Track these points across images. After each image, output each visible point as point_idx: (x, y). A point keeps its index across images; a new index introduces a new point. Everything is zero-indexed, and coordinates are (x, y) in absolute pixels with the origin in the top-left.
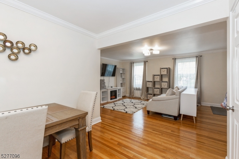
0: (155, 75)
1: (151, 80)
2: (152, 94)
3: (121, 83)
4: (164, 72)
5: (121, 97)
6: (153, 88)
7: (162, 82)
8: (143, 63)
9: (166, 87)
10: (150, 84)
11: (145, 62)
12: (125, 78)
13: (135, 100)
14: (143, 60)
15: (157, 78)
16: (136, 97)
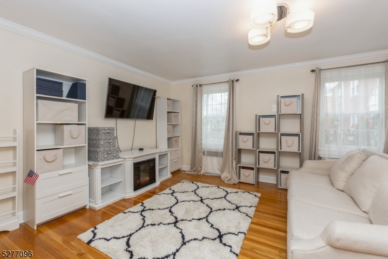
0: (261, 116)
1: (252, 129)
2: (252, 169)
3: (169, 139)
4: (290, 108)
5: (169, 176)
6: (255, 151)
7: (282, 135)
8: (226, 86)
9: (295, 149)
10: (248, 140)
11: (232, 83)
12: (180, 123)
13: (207, 185)
14: (227, 77)
15: (267, 123)
16: (207, 174)
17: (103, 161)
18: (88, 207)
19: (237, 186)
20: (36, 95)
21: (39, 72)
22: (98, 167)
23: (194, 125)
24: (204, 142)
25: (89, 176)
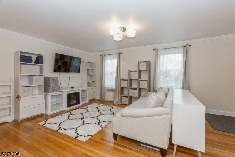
0: (131, 71)
1: (127, 78)
2: (127, 97)
3: (88, 83)
4: (143, 67)
5: (88, 101)
6: (128, 88)
7: (140, 80)
8: (116, 56)
9: (145, 87)
10: (125, 83)
11: (119, 54)
12: (95, 75)
13: (105, 105)
14: (117, 51)
15: (133, 74)
16: (108, 101)
17: (52, 92)
18: (44, 114)
19: (121, 106)
20: (20, 63)
21: (21, 52)
22: (49, 95)
23: (101, 75)
24: (106, 84)
25: (45, 99)
